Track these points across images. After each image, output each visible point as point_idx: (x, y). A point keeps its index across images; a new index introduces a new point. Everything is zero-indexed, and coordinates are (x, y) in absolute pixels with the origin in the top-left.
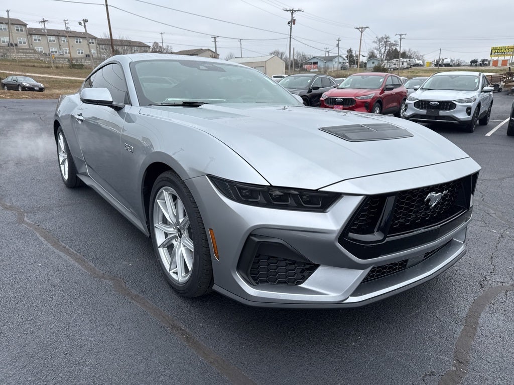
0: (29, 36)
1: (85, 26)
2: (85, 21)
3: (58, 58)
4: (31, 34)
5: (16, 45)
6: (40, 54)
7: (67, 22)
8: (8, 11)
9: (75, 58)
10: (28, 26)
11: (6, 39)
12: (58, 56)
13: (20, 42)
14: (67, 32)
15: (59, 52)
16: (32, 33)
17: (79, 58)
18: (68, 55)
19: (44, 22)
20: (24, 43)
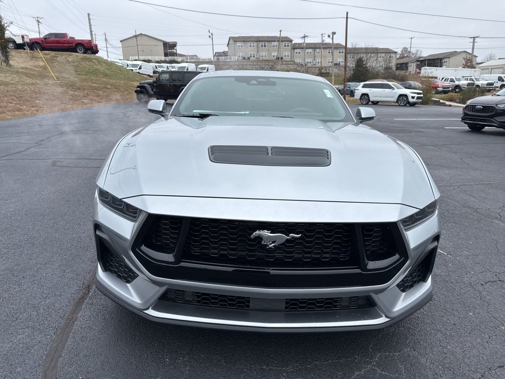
0: (293, 50)
1: (333, 38)
2: (334, 33)
3: (311, 67)
4: (294, 49)
5: (282, 58)
6: (297, 64)
7: (323, 35)
8: (281, 31)
9: (324, 67)
10: (293, 42)
11: (275, 54)
12: (311, 66)
13: (285, 56)
14: (322, 44)
15: (313, 63)
16: (296, 47)
17: (328, 67)
18: (319, 65)
19: (305, 37)
20: (288, 56)
